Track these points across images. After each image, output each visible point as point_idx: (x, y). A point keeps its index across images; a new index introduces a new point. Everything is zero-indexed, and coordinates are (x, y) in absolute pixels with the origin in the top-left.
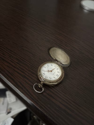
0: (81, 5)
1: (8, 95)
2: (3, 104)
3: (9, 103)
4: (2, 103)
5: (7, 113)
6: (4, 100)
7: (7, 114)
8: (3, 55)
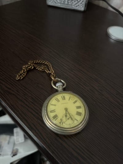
0: (108, 33)
1: (16, 133)
2: (9, 143)
3: (16, 143)
4: (7, 142)
5: (12, 155)
6: (10, 138)
7: (12, 157)
8: (17, 93)
